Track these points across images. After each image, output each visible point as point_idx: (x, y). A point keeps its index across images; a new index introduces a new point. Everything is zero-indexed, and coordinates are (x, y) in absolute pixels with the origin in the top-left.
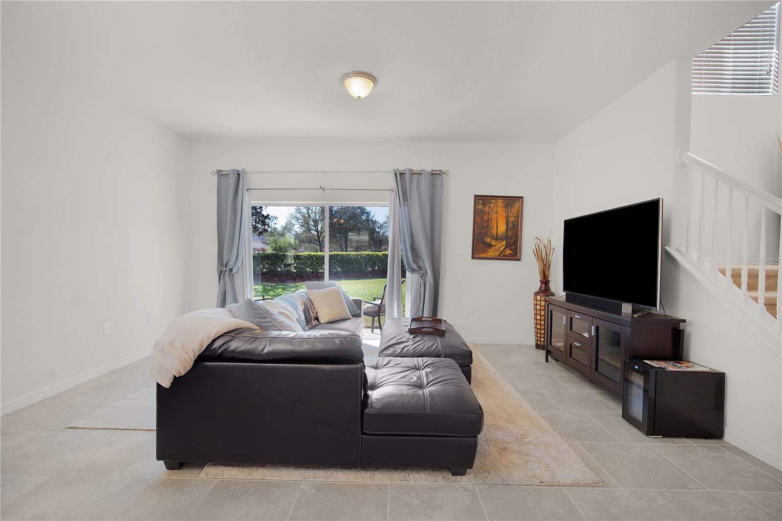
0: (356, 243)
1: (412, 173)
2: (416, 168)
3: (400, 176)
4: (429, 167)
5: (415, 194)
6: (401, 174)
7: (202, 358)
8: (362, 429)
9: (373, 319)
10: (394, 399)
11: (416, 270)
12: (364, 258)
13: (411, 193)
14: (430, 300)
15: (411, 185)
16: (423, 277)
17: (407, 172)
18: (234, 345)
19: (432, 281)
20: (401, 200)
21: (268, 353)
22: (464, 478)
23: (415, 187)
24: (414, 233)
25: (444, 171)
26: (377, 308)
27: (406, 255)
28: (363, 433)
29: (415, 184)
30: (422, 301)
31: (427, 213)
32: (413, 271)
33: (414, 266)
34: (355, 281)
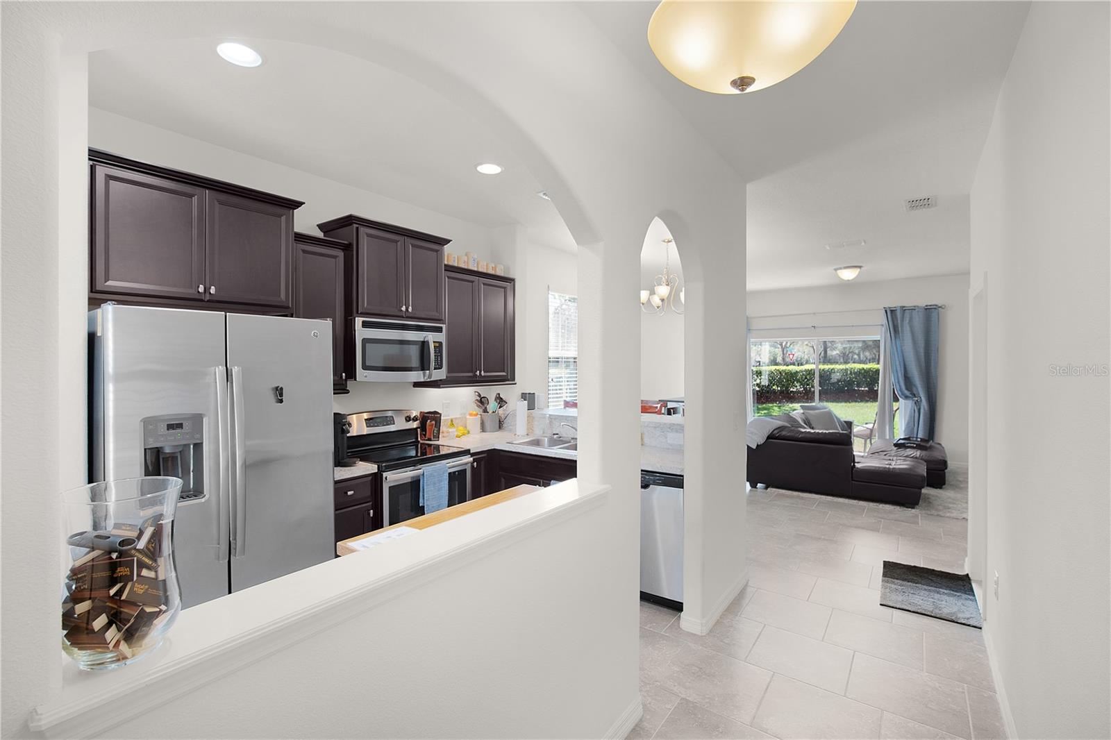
0: (842, 344)
1: (903, 309)
2: (908, 303)
3: (891, 313)
4: (922, 303)
5: (907, 328)
6: (892, 311)
7: (769, 438)
8: (852, 478)
9: (865, 442)
10: (873, 468)
11: (910, 397)
12: (855, 373)
13: (902, 326)
14: (924, 425)
15: (902, 321)
16: (917, 403)
17: (898, 309)
18: (784, 433)
19: (926, 408)
20: (892, 335)
21: (801, 437)
22: (913, 510)
23: (907, 321)
24: (907, 364)
25: (940, 305)
26: (869, 432)
27: (899, 382)
28: (852, 480)
29: (908, 319)
30: (916, 425)
31: (921, 344)
32: (906, 397)
33: (907, 393)
34: (843, 404)
